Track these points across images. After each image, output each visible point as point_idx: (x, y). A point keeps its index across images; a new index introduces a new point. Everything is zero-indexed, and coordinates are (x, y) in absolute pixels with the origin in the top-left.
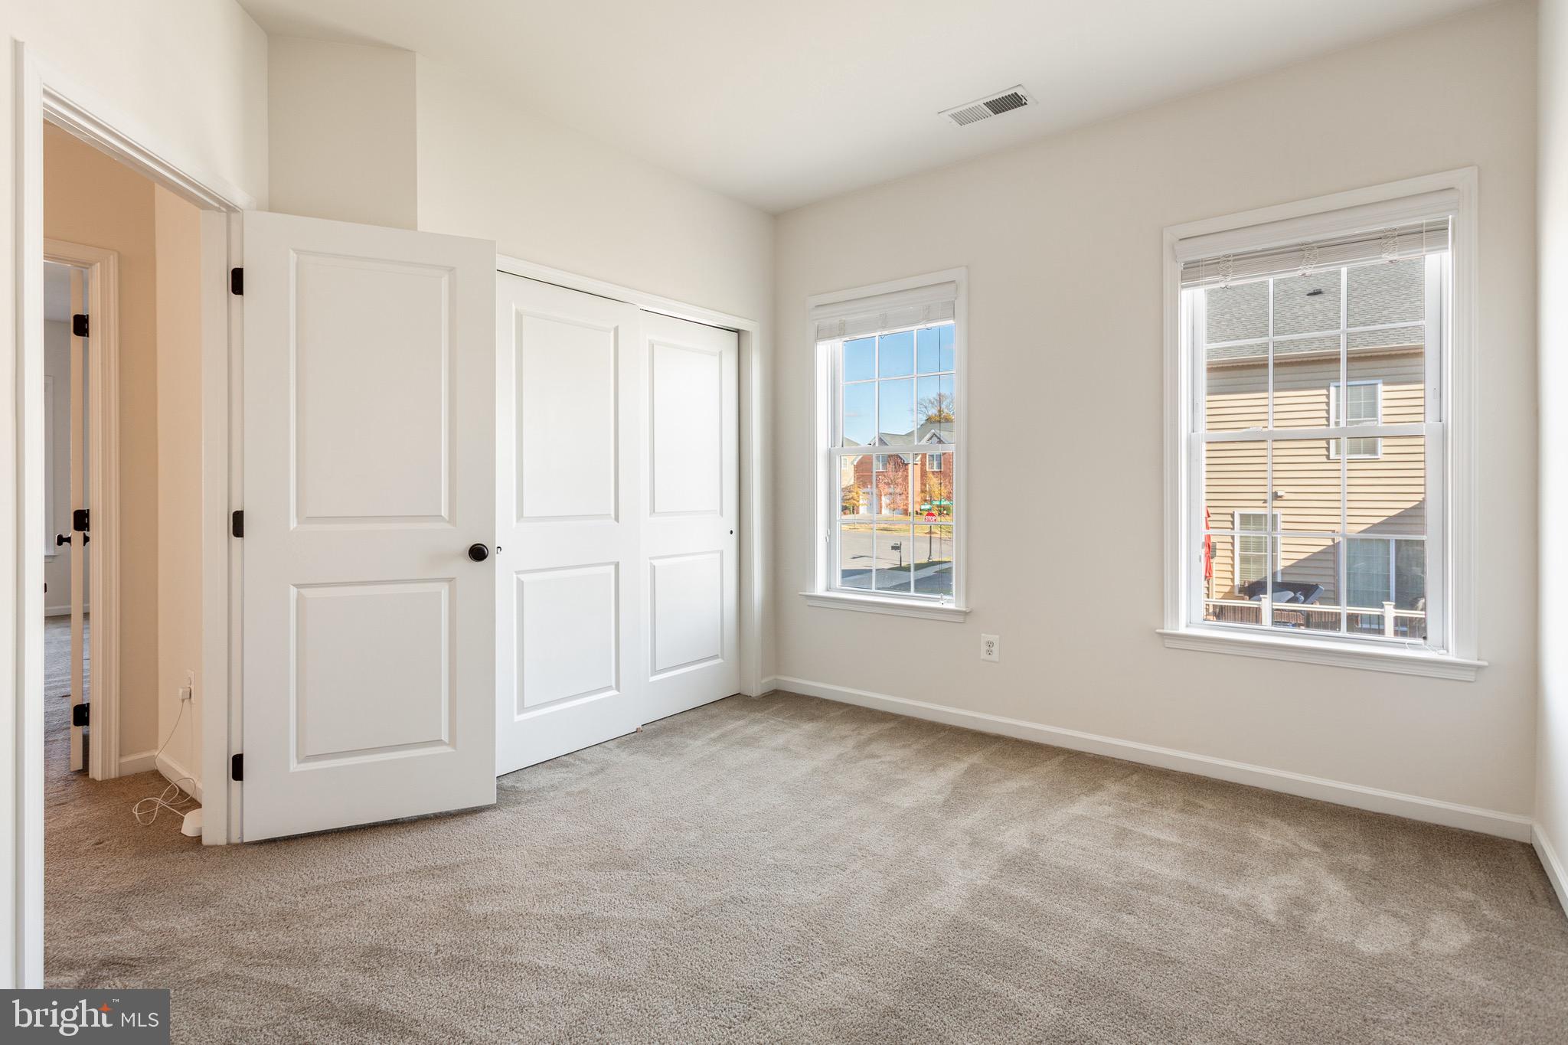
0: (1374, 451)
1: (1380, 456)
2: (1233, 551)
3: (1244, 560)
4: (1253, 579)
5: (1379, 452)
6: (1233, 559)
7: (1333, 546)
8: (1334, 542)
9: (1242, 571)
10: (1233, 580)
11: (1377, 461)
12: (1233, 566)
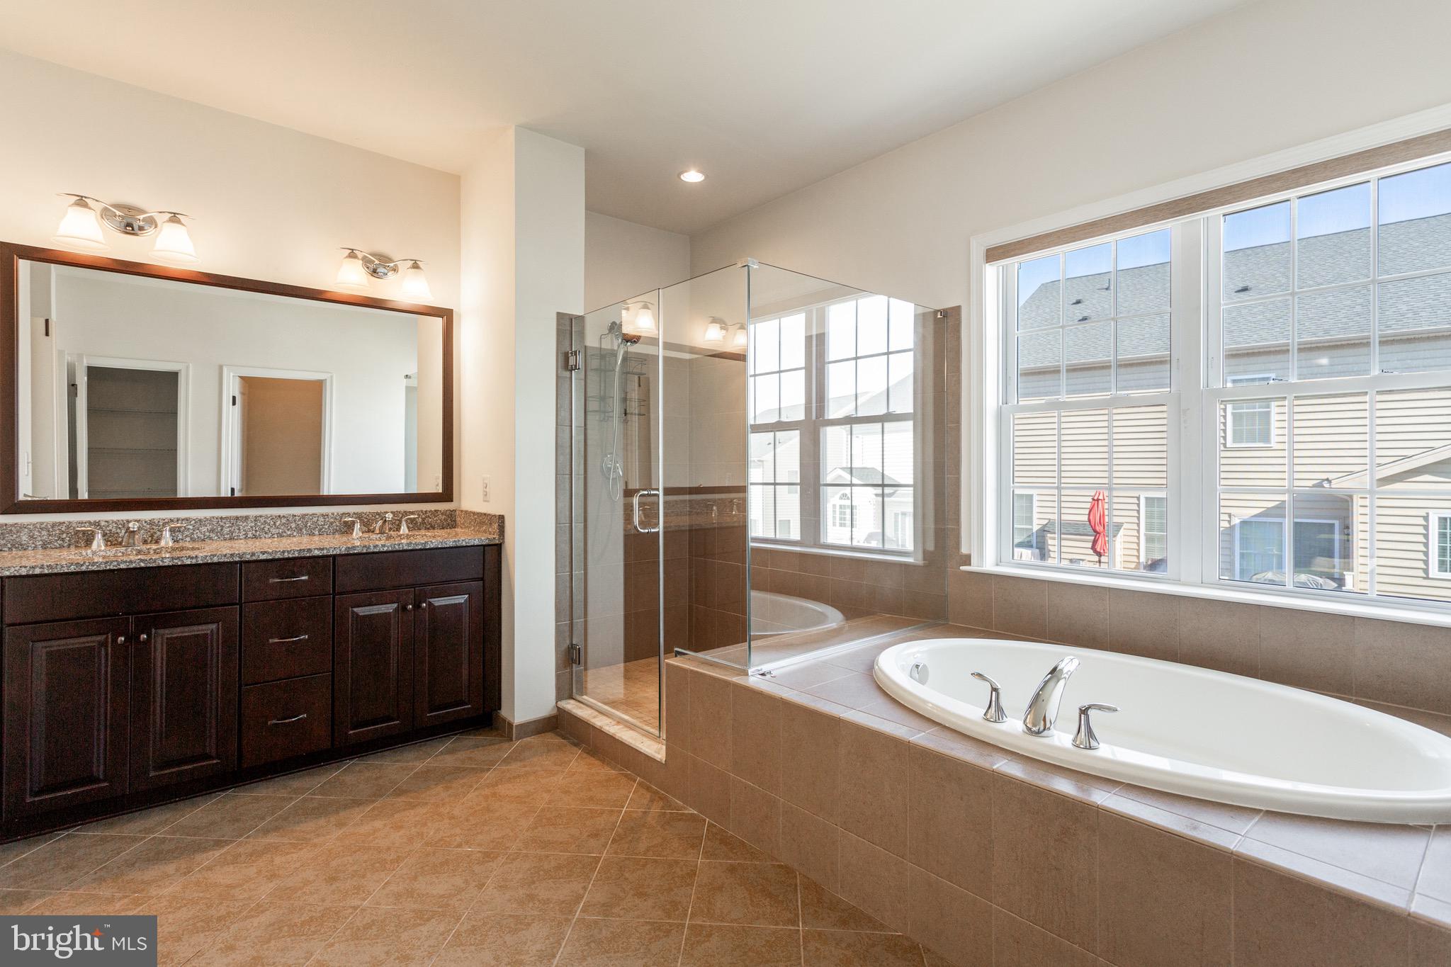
0: (1267, 439)
1: (1273, 445)
2: (1138, 531)
3: (1150, 539)
4: (1157, 557)
5: (1272, 441)
6: (1138, 538)
7: (1230, 527)
8: (1230, 524)
9: (1148, 550)
10: (1138, 557)
11: (1269, 449)
12: (1138, 544)
